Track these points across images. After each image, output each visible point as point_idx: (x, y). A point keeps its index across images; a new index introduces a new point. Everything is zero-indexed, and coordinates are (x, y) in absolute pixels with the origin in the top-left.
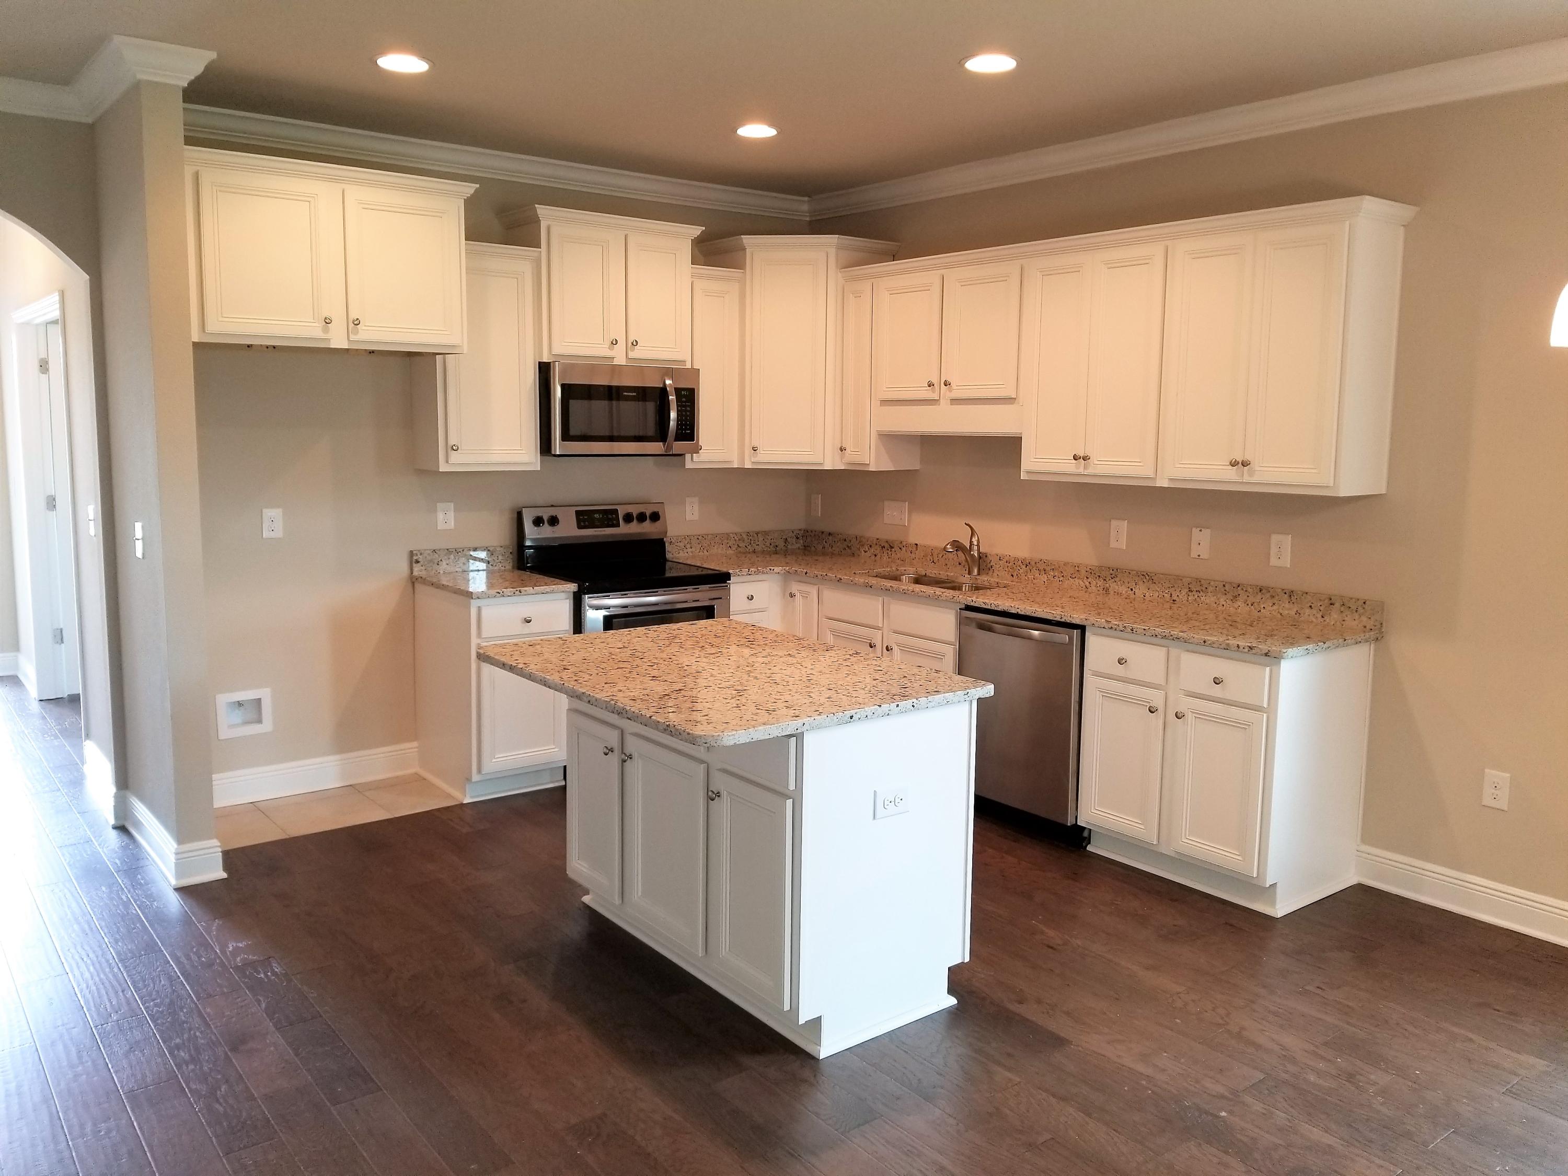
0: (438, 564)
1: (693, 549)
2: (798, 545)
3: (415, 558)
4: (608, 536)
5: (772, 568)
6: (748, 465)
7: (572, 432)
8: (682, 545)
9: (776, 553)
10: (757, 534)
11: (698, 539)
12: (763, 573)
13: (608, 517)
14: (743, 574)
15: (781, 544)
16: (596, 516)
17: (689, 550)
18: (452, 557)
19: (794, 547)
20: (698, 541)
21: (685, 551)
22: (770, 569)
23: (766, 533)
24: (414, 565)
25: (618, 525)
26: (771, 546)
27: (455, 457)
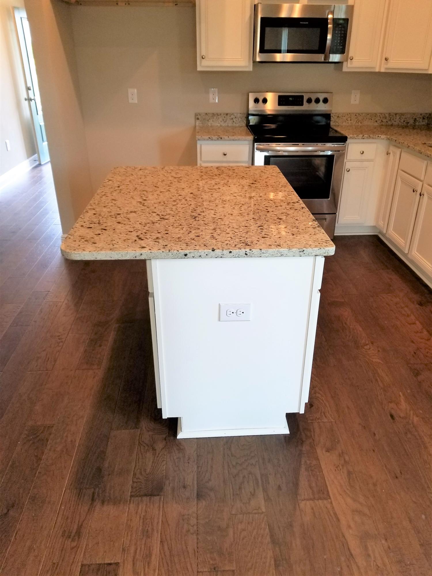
0: (208, 121)
1: (352, 121)
2: (423, 123)
3: (197, 117)
4: (296, 111)
5: (380, 136)
6: (383, 70)
7: (266, 47)
8: (345, 118)
9: (406, 127)
10: (396, 114)
11: (356, 115)
12: (373, 138)
13: (297, 100)
14: (359, 138)
15: (411, 122)
16: (291, 99)
17: (349, 122)
18: (215, 117)
19: (420, 124)
20: (356, 117)
21: (347, 122)
22: (378, 136)
23: (402, 114)
24: (197, 121)
25: (302, 105)
26: (404, 123)
27: (205, 63)
